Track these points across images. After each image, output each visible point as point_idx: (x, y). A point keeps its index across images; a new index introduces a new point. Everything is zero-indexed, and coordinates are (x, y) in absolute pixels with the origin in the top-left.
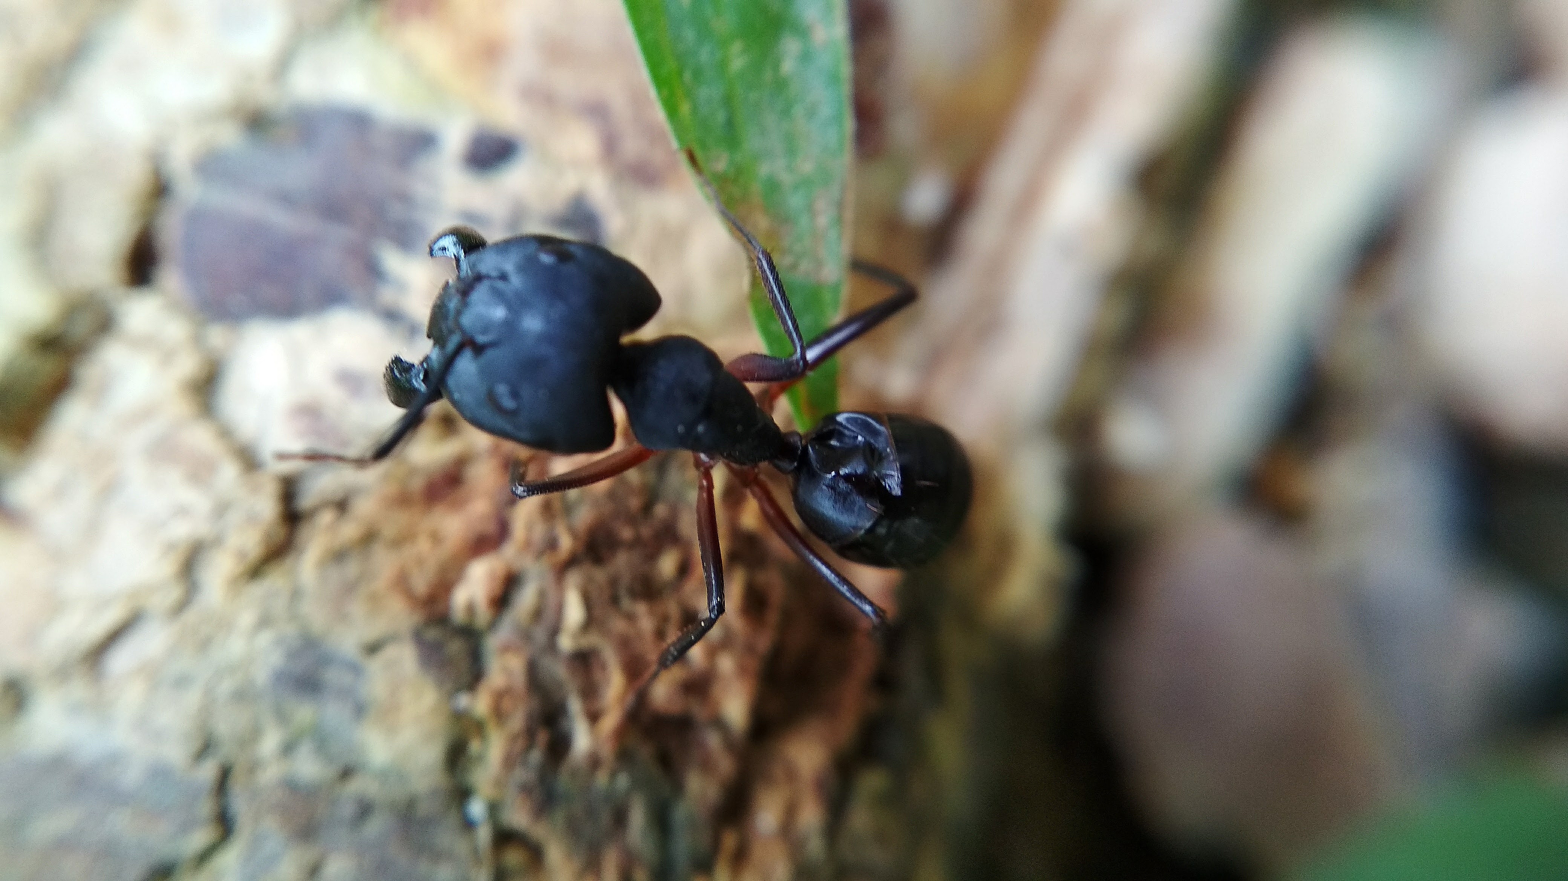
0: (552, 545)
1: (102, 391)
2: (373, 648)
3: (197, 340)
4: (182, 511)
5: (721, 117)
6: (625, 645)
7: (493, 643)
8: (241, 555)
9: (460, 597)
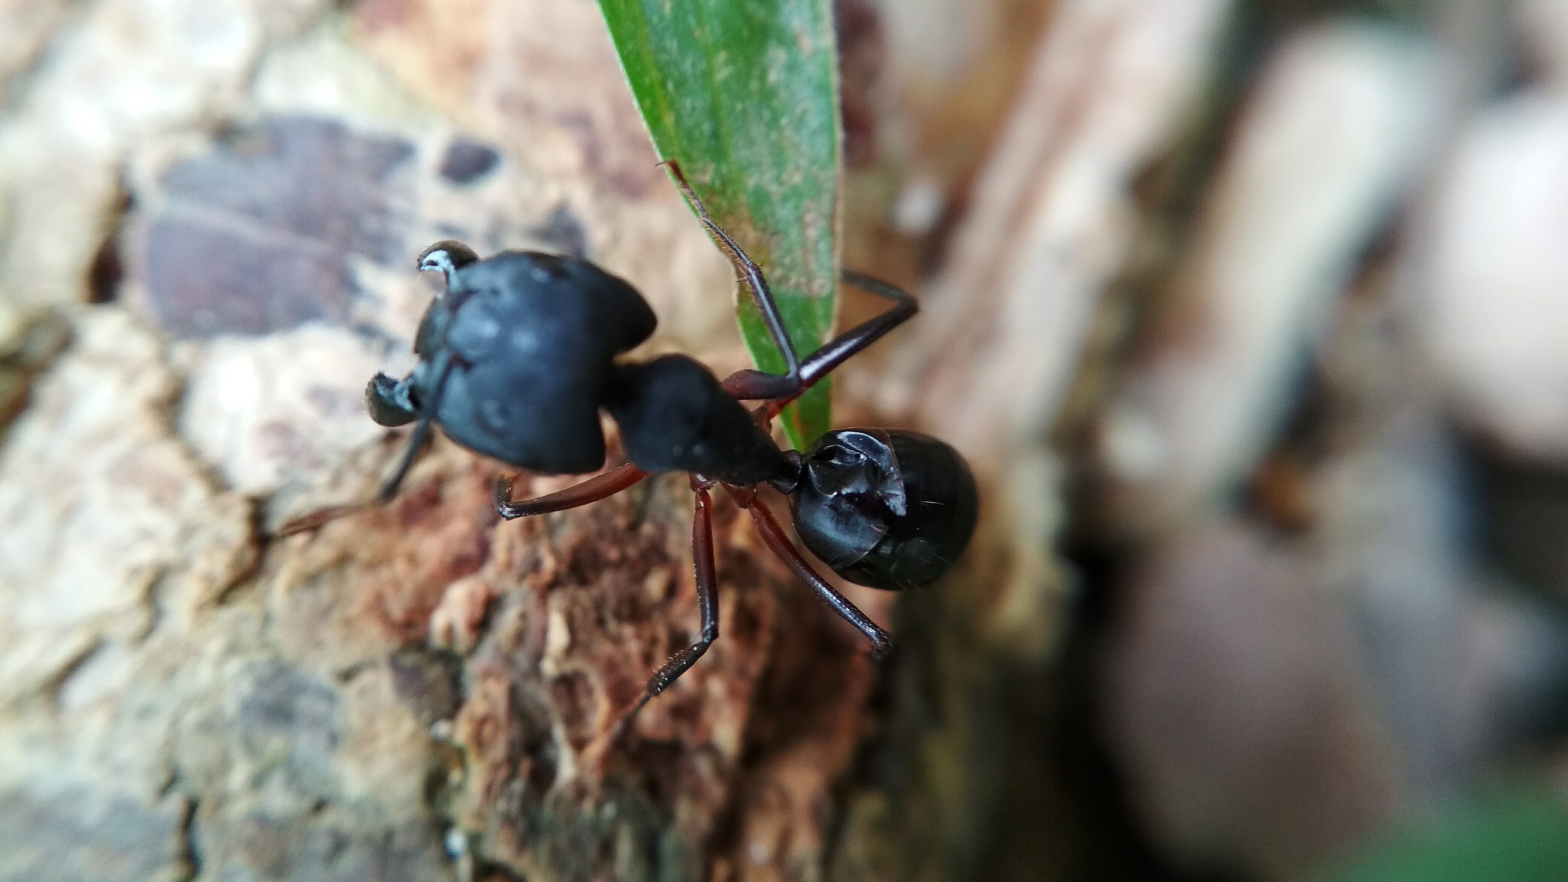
0: (535, 566)
1: (62, 412)
2: (347, 676)
3: (163, 358)
4: (146, 535)
5: (706, 127)
6: (611, 667)
7: (473, 668)
8: (209, 579)
9: (439, 621)
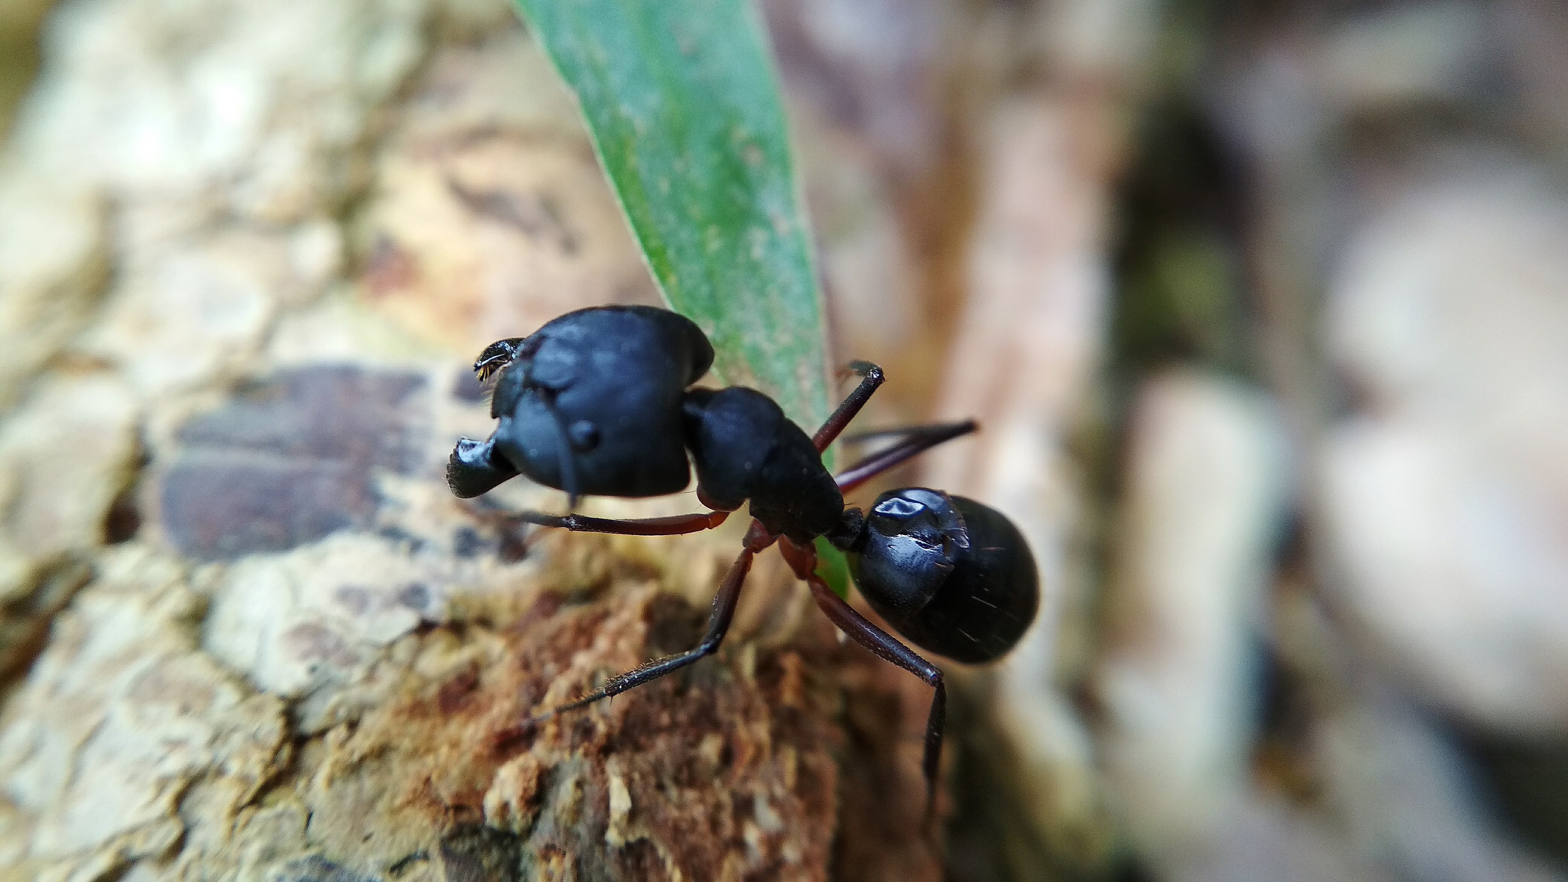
0: (586, 731)
1: (79, 644)
2: (398, 868)
3: (187, 579)
4: (174, 744)
6: (676, 833)
7: (532, 847)
8: (244, 779)
9: (491, 801)
